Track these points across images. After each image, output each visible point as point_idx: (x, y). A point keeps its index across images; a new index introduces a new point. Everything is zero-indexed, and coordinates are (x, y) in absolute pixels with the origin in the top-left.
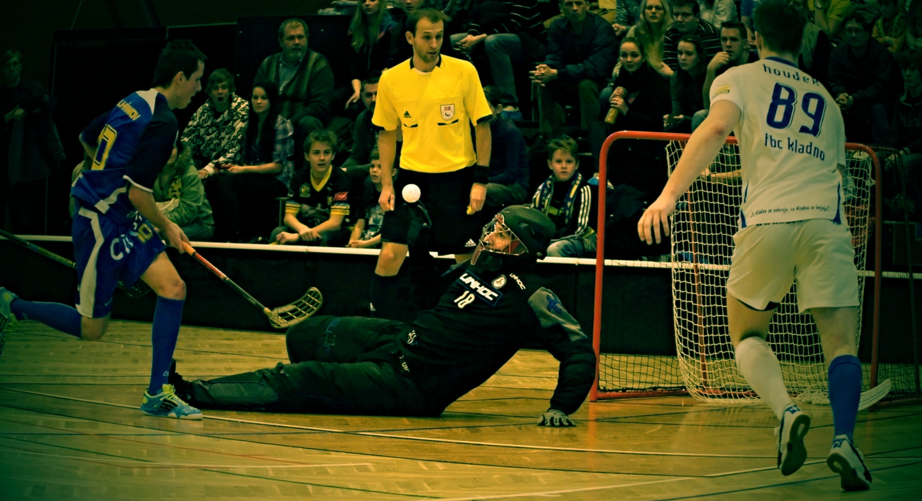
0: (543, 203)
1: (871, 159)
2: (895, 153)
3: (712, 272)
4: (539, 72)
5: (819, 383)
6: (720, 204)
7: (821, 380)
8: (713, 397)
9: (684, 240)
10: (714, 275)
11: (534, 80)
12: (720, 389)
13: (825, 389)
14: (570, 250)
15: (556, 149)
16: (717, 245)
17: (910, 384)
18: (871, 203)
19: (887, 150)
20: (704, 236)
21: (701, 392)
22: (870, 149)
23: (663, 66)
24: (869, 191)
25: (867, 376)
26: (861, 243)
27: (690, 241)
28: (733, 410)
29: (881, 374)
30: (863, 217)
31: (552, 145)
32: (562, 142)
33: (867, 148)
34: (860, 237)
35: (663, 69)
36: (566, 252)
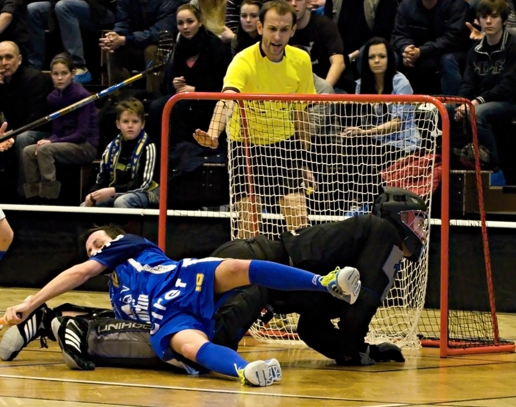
0: (111, 160)
1: (437, 110)
2: (465, 102)
3: (270, 221)
4: (109, 39)
5: (384, 328)
6: (277, 158)
7: (386, 325)
8: (274, 338)
9: (242, 191)
10: (272, 224)
11: (103, 47)
12: (281, 330)
13: (390, 333)
14: (135, 202)
15: (123, 110)
16: (274, 196)
17: (487, 332)
18: (436, 153)
19: (456, 101)
20: (262, 188)
21: (262, 333)
22: (437, 100)
23: (224, 30)
24: (435, 141)
25: (437, 323)
26: (425, 192)
27: (248, 193)
28: (294, 351)
29: (453, 321)
30: (427, 167)
31: (120, 106)
32: (129, 104)
33: (434, 99)
34: (424, 186)
35: (225, 32)
36: (132, 204)
